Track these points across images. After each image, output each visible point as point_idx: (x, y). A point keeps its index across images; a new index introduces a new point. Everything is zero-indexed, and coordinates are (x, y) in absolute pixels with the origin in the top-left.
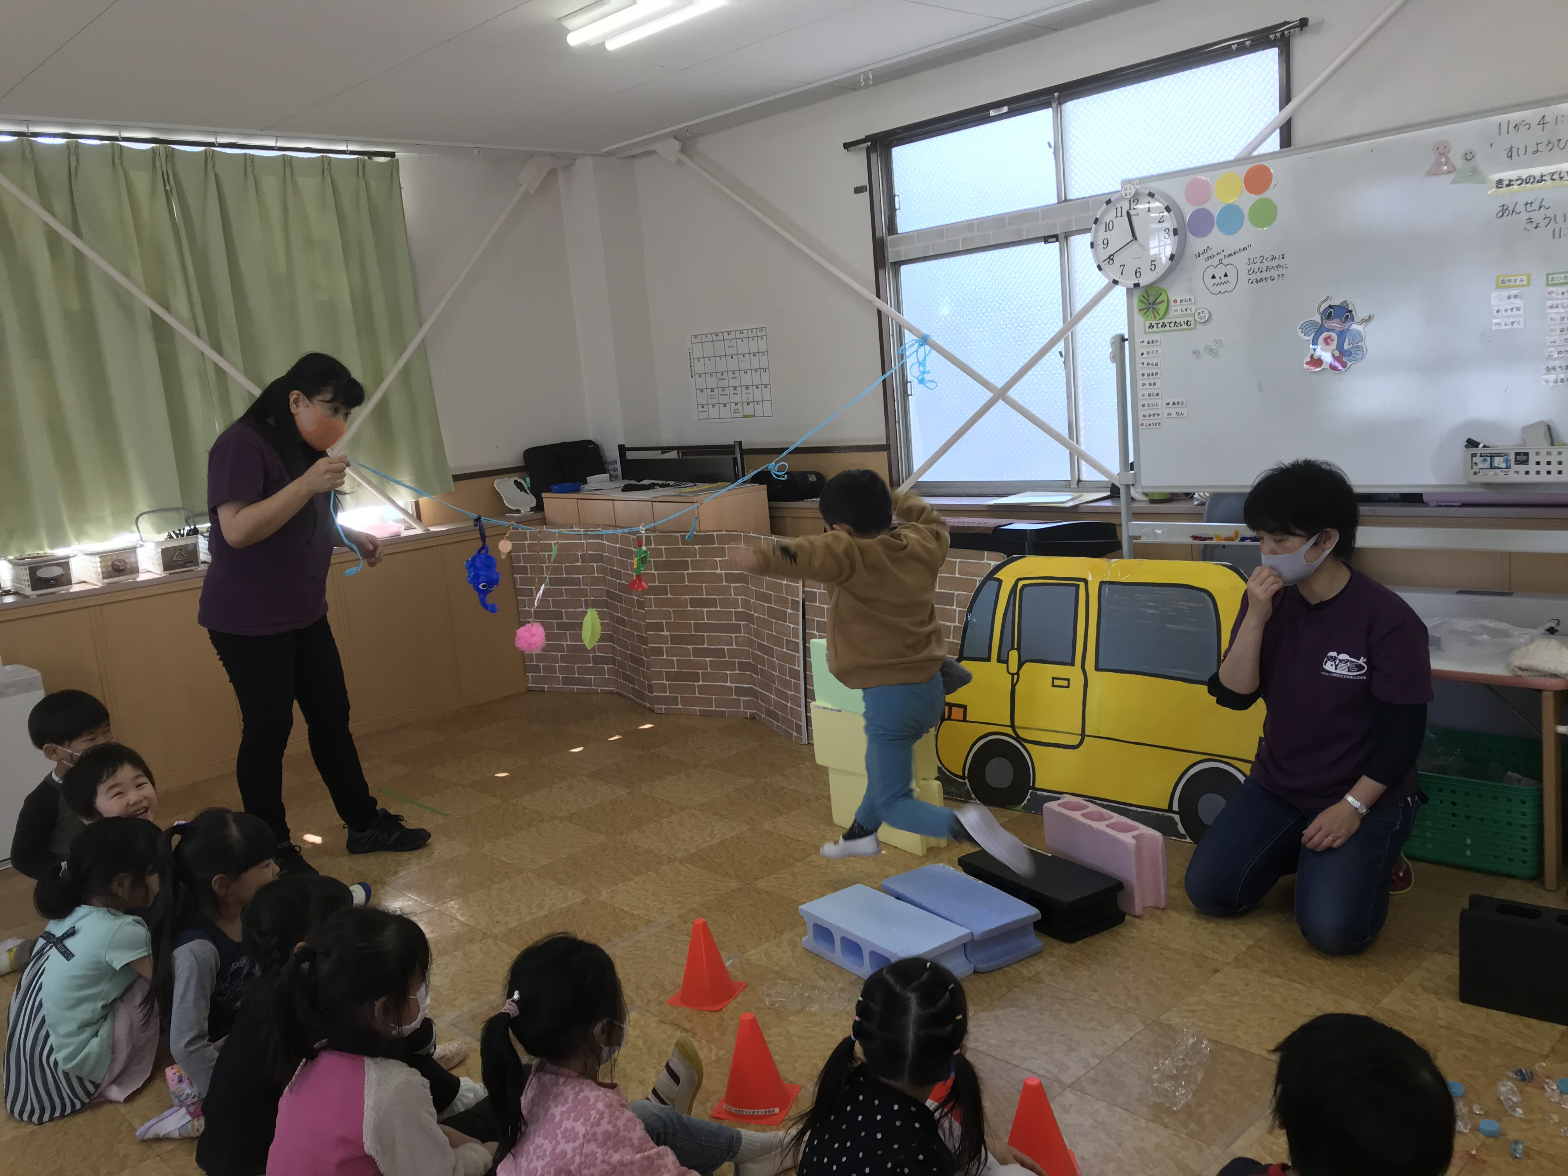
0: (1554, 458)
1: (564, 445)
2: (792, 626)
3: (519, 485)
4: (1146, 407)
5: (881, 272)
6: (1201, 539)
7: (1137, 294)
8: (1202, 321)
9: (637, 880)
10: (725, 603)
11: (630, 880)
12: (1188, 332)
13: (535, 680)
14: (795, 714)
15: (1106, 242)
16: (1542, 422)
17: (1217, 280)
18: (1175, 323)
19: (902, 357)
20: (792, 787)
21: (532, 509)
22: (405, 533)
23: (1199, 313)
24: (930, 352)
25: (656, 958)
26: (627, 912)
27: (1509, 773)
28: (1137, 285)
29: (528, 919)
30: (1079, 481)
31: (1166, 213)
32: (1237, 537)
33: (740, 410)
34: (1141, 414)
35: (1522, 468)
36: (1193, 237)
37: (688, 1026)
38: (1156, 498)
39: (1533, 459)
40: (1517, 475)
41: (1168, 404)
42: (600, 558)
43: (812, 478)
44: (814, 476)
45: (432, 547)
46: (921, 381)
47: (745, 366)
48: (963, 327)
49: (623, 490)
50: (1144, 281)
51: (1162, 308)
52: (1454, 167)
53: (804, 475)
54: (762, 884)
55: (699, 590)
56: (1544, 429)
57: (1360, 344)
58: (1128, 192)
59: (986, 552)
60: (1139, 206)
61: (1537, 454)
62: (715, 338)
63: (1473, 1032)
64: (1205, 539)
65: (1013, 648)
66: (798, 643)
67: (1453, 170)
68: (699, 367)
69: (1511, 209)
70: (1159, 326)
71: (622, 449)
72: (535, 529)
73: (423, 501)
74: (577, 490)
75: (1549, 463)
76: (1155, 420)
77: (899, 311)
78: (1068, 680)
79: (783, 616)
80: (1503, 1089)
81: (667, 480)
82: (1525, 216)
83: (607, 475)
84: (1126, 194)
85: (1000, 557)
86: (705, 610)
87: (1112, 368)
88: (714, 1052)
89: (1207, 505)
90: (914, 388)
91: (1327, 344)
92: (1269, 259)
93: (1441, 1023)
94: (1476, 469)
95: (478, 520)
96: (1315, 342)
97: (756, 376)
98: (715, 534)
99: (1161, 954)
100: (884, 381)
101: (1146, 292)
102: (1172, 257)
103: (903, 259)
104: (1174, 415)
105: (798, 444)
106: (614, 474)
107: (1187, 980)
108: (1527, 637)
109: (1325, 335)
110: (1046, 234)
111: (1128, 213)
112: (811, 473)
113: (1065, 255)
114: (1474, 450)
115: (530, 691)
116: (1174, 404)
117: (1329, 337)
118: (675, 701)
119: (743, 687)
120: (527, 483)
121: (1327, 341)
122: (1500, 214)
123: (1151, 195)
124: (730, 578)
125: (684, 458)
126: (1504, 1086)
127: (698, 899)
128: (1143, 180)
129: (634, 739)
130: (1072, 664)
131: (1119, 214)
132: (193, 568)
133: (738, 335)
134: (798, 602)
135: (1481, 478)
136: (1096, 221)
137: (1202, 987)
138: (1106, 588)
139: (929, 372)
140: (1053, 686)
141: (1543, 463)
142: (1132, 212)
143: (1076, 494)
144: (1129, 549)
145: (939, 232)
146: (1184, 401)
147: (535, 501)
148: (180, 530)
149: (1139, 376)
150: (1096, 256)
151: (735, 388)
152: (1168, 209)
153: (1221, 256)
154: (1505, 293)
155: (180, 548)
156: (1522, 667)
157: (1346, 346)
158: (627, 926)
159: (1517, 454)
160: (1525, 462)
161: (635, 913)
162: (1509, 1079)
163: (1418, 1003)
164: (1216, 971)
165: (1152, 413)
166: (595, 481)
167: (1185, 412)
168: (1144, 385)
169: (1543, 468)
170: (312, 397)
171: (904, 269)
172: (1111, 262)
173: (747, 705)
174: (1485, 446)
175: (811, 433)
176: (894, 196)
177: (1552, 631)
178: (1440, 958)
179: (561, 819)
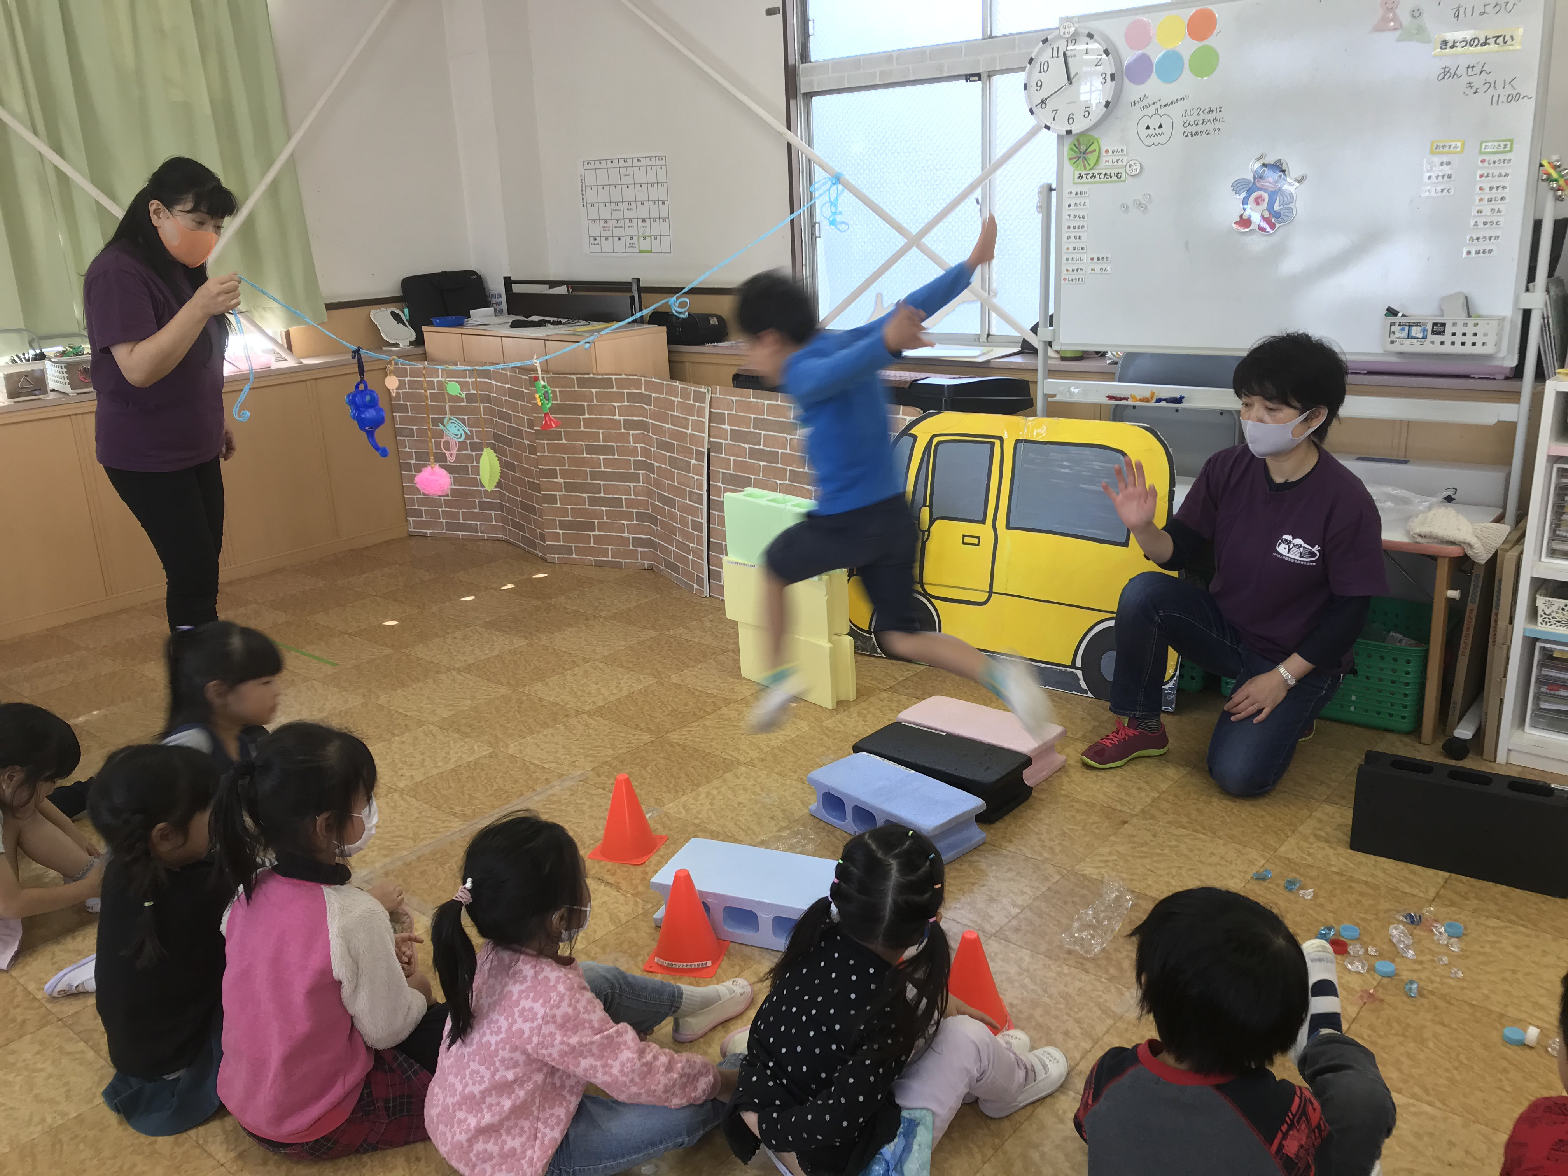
0: (1470, 330)
1: (444, 275)
2: (696, 477)
3: (396, 316)
4: (1070, 261)
5: (792, 102)
6: (1116, 399)
7: (1069, 141)
8: (1133, 173)
9: (545, 732)
10: (622, 451)
11: (538, 732)
12: (1117, 184)
13: (417, 525)
14: (698, 567)
15: (1039, 84)
16: (1461, 293)
17: (1151, 132)
18: (1106, 174)
19: (811, 196)
20: (696, 640)
21: (411, 343)
22: (276, 365)
23: (1131, 165)
24: (842, 191)
25: (572, 812)
26: (537, 765)
27: (1392, 633)
28: (1069, 132)
29: (435, 772)
30: (989, 335)
31: (1104, 56)
32: (1152, 398)
33: (636, 245)
34: (1064, 269)
35: (1438, 338)
36: (1132, 85)
37: (611, 880)
38: (1068, 355)
39: (1449, 329)
40: (1432, 345)
41: (1092, 259)
42: (487, 399)
43: (714, 321)
44: (715, 319)
45: (305, 381)
46: (833, 223)
47: (642, 196)
48: (876, 167)
49: (512, 326)
50: (1076, 129)
51: (1092, 158)
52: (1401, 25)
53: (706, 317)
54: (674, 737)
55: (596, 437)
56: (1463, 300)
57: (1290, 205)
58: (1067, 30)
59: (902, 407)
60: (1077, 47)
61: (1454, 324)
62: (610, 165)
63: (1363, 878)
64: (1121, 399)
65: (925, 505)
66: (702, 495)
67: (1399, 27)
68: (591, 196)
69: (1453, 72)
70: (1089, 176)
71: (508, 282)
72: (419, 365)
73: (294, 330)
74: (460, 324)
75: (1464, 334)
76: (1079, 275)
77: (809, 145)
78: (979, 538)
79: (686, 467)
80: (1395, 932)
81: (559, 317)
82: (1465, 79)
83: (491, 310)
84: (1064, 33)
85: (916, 412)
86: (601, 457)
87: (1039, 218)
88: (641, 906)
89: (1120, 364)
90: (824, 229)
91: (1258, 204)
92: (1206, 112)
93: (1335, 869)
94: (1393, 338)
95: (357, 352)
96: (1245, 201)
97: (654, 208)
98: (614, 377)
99: (1072, 806)
100: (792, 221)
101: (1078, 140)
102: (1107, 104)
103: (816, 90)
104: (1097, 270)
105: (694, 284)
106: (498, 308)
107: (1098, 831)
108: (1427, 504)
109: (1256, 194)
110: (969, 73)
111: (1065, 54)
112: (712, 315)
113: (986, 95)
114: (1392, 319)
115: (411, 536)
116: (1098, 259)
117: (1260, 197)
118: (569, 551)
119: (641, 538)
120: (405, 315)
121: (1258, 201)
122: (1442, 76)
123: (1091, 36)
124: (629, 425)
125: (575, 293)
126: (1396, 929)
127: (611, 752)
128: (1082, 18)
129: (528, 589)
130: (983, 522)
131: (1055, 55)
132: (41, 396)
133: (636, 163)
134: (703, 453)
135: (1398, 347)
136: (1031, 61)
137: (1112, 838)
138: (1021, 447)
139: (841, 213)
140: (963, 543)
141: (1459, 334)
142: (1068, 53)
143: (985, 349)
144: (1043, 406)
145: (856, 62)
146: (1109, 256)
147: (414, 334)
148: (24, 354)
149: (1065, 228)
150: (1029, 99)
151: (631, 221)
152: (1107, 52)
153: (1157, 106)
154: (1437, 160)
155: (26, 374)
156: (1423, 534)
157: (1276, 207)
158: (540, 779)
159: (1435, 324)
160: (1441, 333)
161: (546, 766)
162: (1400, 922)
163: (1311, 851)
164: (1125, 822)
165: (1075, 267)
166: (478, 315)
167: (1109, 268)
168: (1069, 238)
169: (1459, 339)
170: (172, 208)
171: (815, 99)
172: (1044, 106)
173: (644, 556)
174: (1403, 316)
175: (707, 274)
176: (808, 21)
177: (1449, 499)
178: (1330, 809)
179: (459, 670)
